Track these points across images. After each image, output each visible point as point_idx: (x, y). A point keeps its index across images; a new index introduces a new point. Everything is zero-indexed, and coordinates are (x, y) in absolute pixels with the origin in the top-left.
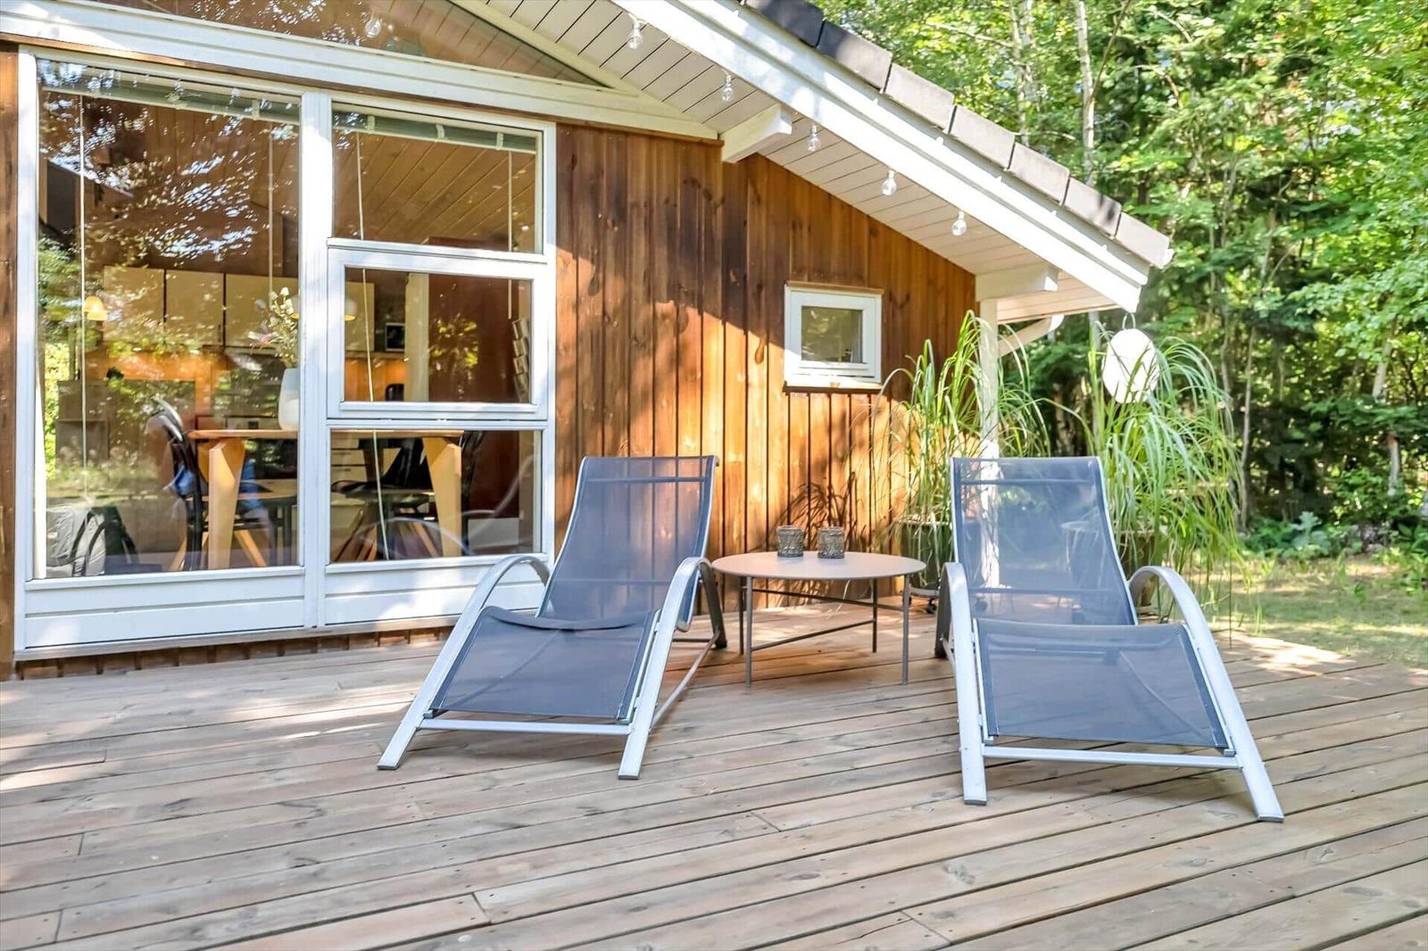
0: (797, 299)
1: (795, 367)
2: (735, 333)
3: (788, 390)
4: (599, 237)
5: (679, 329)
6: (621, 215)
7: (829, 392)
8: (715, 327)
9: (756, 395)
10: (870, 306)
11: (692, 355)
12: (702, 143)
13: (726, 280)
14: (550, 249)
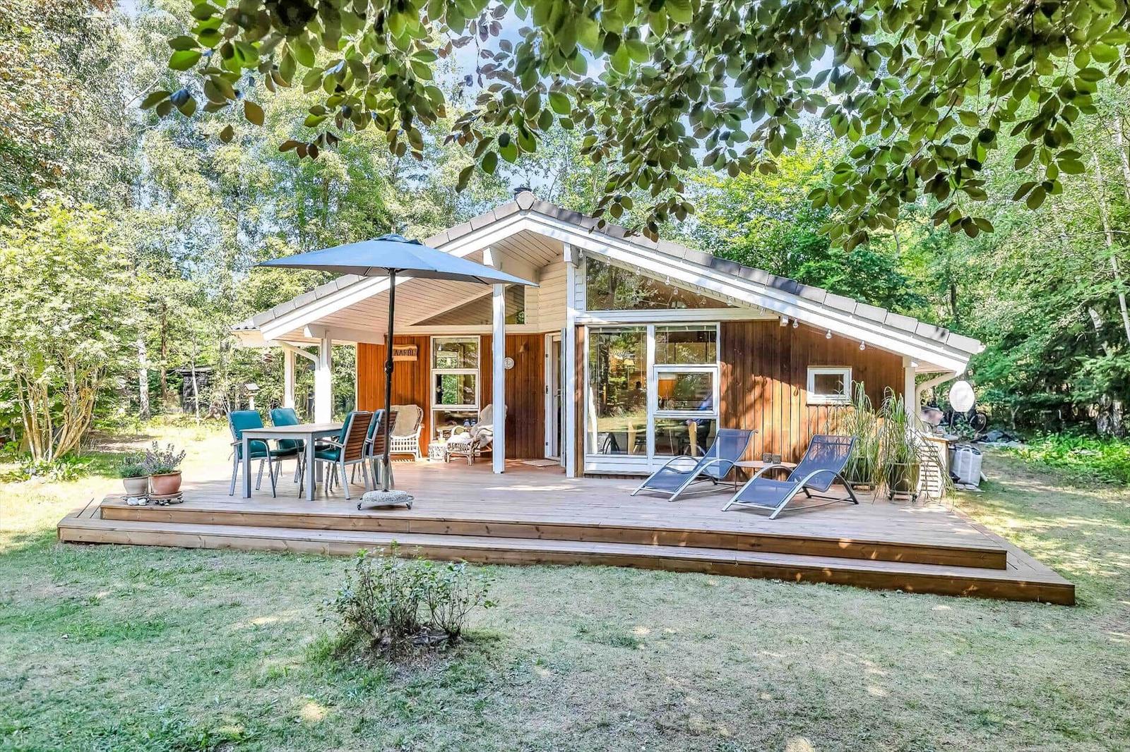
0: (812, 372)
1: (812, 396)
2: (785, 385)
3: (808, 405)
4: (734, 359)
5: (763, 385)
6: (742, 350)
7: (827, 406)
8: (777, 384)
9: (794, 408)
10: (847, 373)
11: (767, 394)
12: (772, 321)
13: (782, 367)
14: (718, 362)
